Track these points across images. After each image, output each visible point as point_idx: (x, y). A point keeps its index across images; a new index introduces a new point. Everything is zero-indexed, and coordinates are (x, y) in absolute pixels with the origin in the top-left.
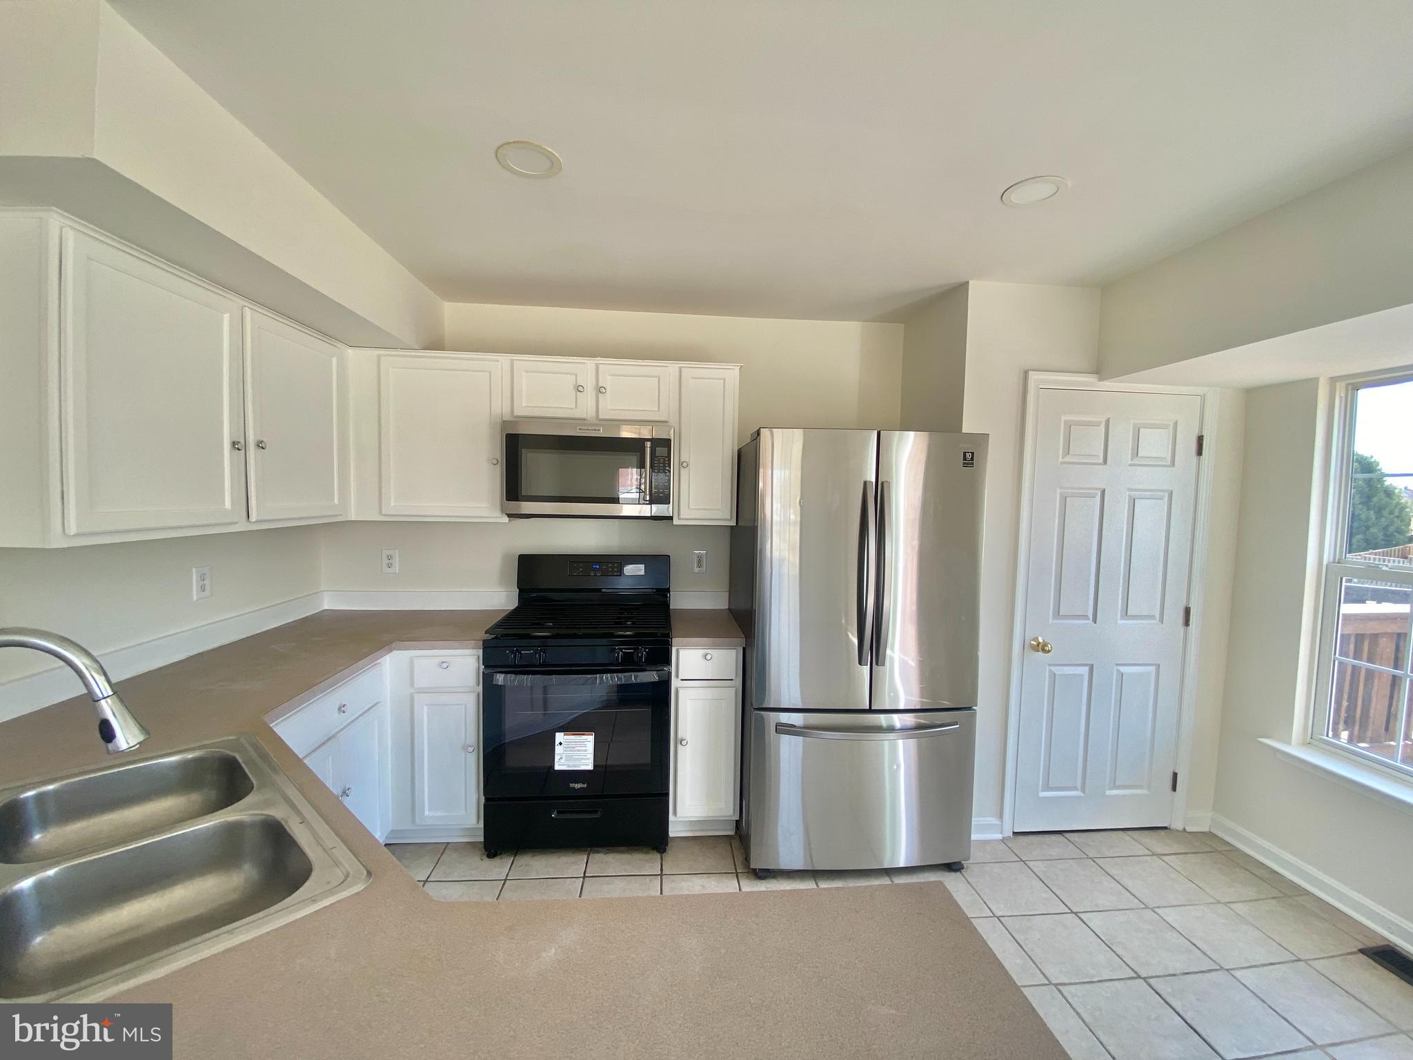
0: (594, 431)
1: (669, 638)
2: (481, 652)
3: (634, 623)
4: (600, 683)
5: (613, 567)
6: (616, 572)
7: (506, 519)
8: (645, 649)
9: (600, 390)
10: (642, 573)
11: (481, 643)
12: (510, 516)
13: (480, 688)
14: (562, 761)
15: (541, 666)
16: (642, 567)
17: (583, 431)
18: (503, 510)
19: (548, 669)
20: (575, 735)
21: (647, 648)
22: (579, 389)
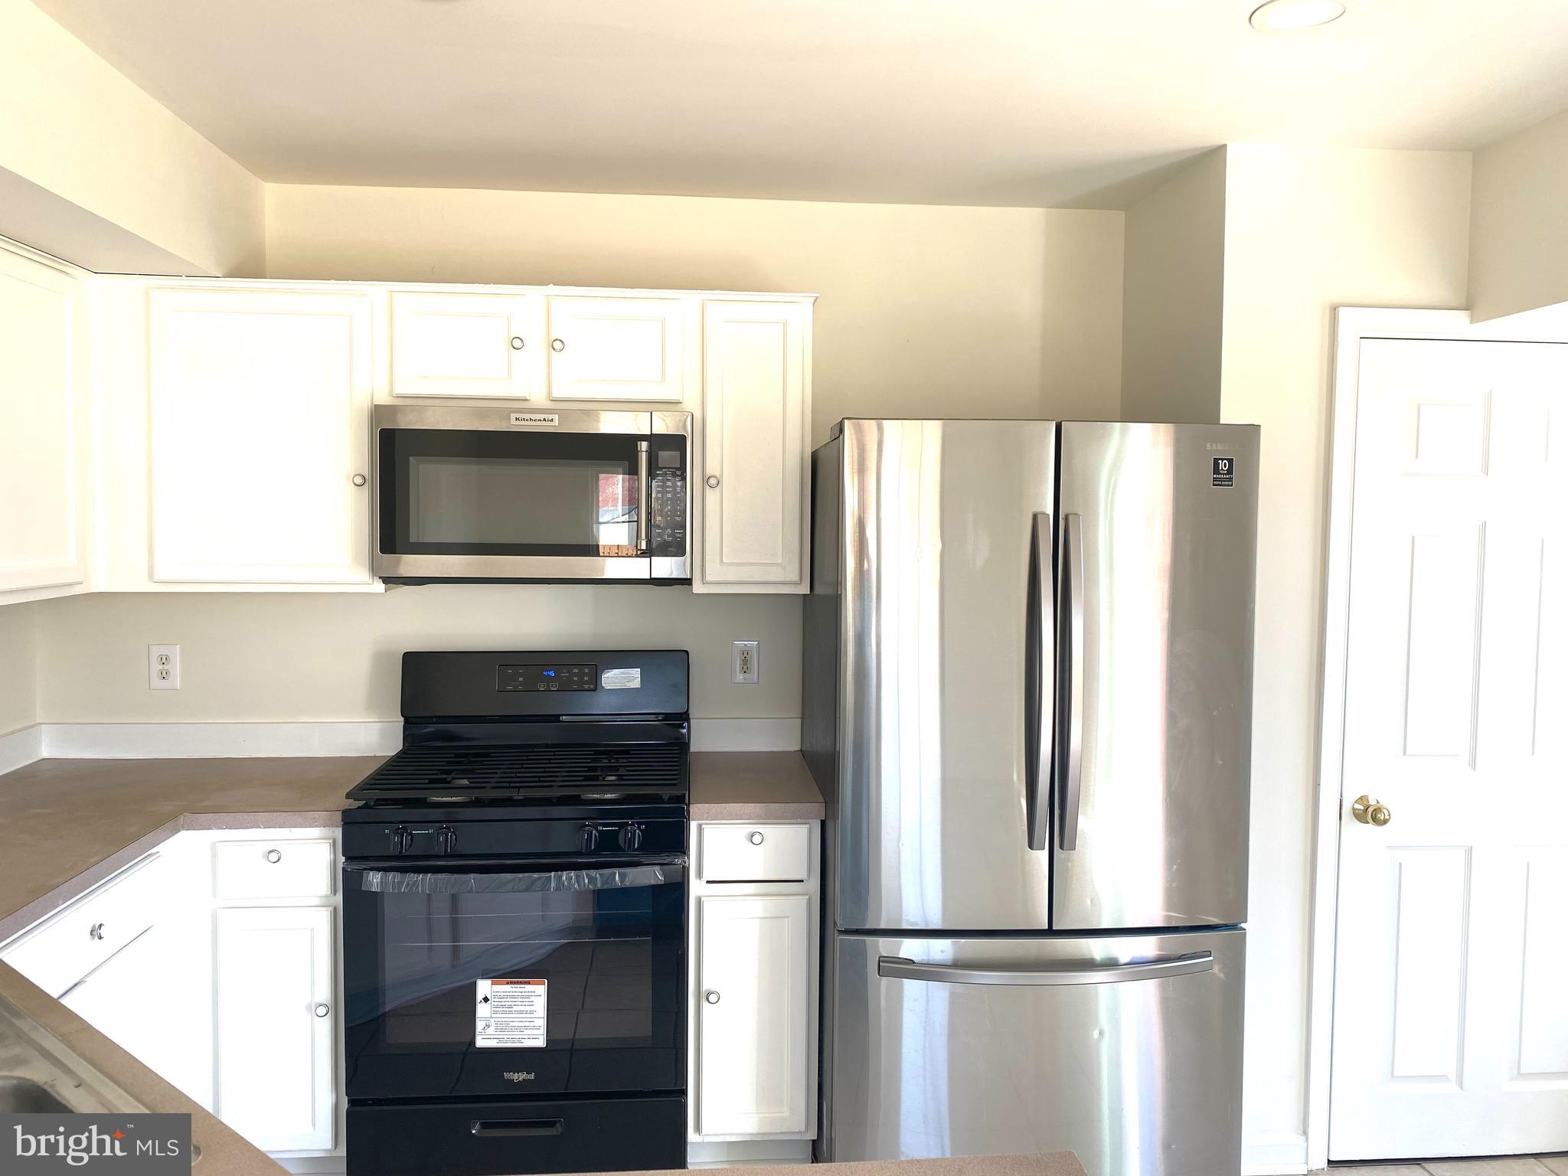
0: (544, 423)
1: (684, 802)
2: (338, 833)
3: (620, 778)
4: (557, 889)
5: (581, 675)
6: (586, 683)
7: (379, 587)
8: (639, 824)
9: (556, 345)
10: (636, 683)
11: (339, 816)
12: (387, 580)
13: (339, 898)
14: (490, 1031)
15: (446, 856)
16: (636, 673)
17: (523, 423)
18: (374, 570)
19: (460, 864)
20: (511, 983)
21: (643, 823)
22: (516, 344)
